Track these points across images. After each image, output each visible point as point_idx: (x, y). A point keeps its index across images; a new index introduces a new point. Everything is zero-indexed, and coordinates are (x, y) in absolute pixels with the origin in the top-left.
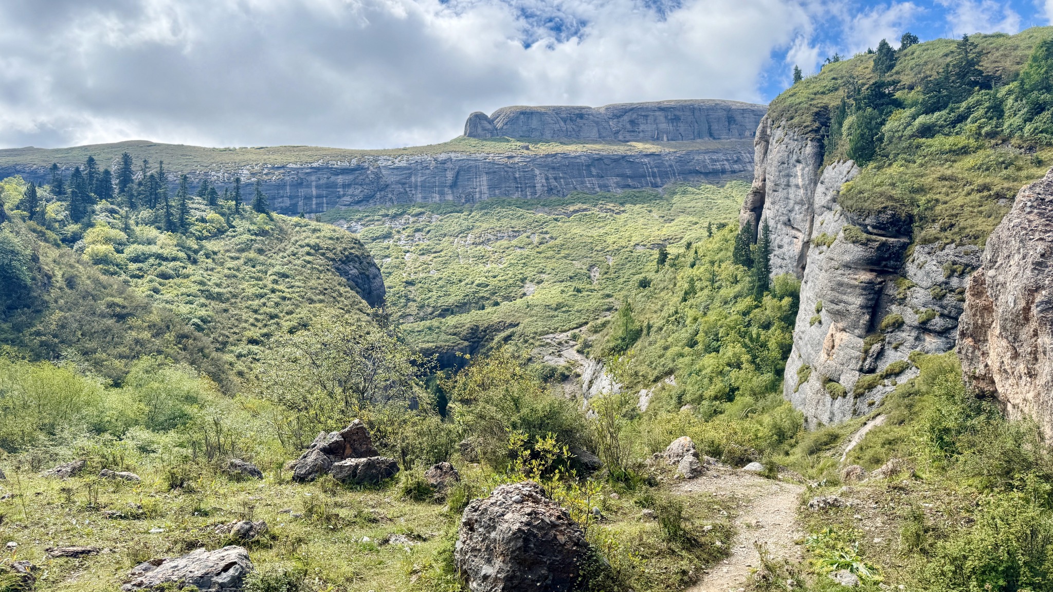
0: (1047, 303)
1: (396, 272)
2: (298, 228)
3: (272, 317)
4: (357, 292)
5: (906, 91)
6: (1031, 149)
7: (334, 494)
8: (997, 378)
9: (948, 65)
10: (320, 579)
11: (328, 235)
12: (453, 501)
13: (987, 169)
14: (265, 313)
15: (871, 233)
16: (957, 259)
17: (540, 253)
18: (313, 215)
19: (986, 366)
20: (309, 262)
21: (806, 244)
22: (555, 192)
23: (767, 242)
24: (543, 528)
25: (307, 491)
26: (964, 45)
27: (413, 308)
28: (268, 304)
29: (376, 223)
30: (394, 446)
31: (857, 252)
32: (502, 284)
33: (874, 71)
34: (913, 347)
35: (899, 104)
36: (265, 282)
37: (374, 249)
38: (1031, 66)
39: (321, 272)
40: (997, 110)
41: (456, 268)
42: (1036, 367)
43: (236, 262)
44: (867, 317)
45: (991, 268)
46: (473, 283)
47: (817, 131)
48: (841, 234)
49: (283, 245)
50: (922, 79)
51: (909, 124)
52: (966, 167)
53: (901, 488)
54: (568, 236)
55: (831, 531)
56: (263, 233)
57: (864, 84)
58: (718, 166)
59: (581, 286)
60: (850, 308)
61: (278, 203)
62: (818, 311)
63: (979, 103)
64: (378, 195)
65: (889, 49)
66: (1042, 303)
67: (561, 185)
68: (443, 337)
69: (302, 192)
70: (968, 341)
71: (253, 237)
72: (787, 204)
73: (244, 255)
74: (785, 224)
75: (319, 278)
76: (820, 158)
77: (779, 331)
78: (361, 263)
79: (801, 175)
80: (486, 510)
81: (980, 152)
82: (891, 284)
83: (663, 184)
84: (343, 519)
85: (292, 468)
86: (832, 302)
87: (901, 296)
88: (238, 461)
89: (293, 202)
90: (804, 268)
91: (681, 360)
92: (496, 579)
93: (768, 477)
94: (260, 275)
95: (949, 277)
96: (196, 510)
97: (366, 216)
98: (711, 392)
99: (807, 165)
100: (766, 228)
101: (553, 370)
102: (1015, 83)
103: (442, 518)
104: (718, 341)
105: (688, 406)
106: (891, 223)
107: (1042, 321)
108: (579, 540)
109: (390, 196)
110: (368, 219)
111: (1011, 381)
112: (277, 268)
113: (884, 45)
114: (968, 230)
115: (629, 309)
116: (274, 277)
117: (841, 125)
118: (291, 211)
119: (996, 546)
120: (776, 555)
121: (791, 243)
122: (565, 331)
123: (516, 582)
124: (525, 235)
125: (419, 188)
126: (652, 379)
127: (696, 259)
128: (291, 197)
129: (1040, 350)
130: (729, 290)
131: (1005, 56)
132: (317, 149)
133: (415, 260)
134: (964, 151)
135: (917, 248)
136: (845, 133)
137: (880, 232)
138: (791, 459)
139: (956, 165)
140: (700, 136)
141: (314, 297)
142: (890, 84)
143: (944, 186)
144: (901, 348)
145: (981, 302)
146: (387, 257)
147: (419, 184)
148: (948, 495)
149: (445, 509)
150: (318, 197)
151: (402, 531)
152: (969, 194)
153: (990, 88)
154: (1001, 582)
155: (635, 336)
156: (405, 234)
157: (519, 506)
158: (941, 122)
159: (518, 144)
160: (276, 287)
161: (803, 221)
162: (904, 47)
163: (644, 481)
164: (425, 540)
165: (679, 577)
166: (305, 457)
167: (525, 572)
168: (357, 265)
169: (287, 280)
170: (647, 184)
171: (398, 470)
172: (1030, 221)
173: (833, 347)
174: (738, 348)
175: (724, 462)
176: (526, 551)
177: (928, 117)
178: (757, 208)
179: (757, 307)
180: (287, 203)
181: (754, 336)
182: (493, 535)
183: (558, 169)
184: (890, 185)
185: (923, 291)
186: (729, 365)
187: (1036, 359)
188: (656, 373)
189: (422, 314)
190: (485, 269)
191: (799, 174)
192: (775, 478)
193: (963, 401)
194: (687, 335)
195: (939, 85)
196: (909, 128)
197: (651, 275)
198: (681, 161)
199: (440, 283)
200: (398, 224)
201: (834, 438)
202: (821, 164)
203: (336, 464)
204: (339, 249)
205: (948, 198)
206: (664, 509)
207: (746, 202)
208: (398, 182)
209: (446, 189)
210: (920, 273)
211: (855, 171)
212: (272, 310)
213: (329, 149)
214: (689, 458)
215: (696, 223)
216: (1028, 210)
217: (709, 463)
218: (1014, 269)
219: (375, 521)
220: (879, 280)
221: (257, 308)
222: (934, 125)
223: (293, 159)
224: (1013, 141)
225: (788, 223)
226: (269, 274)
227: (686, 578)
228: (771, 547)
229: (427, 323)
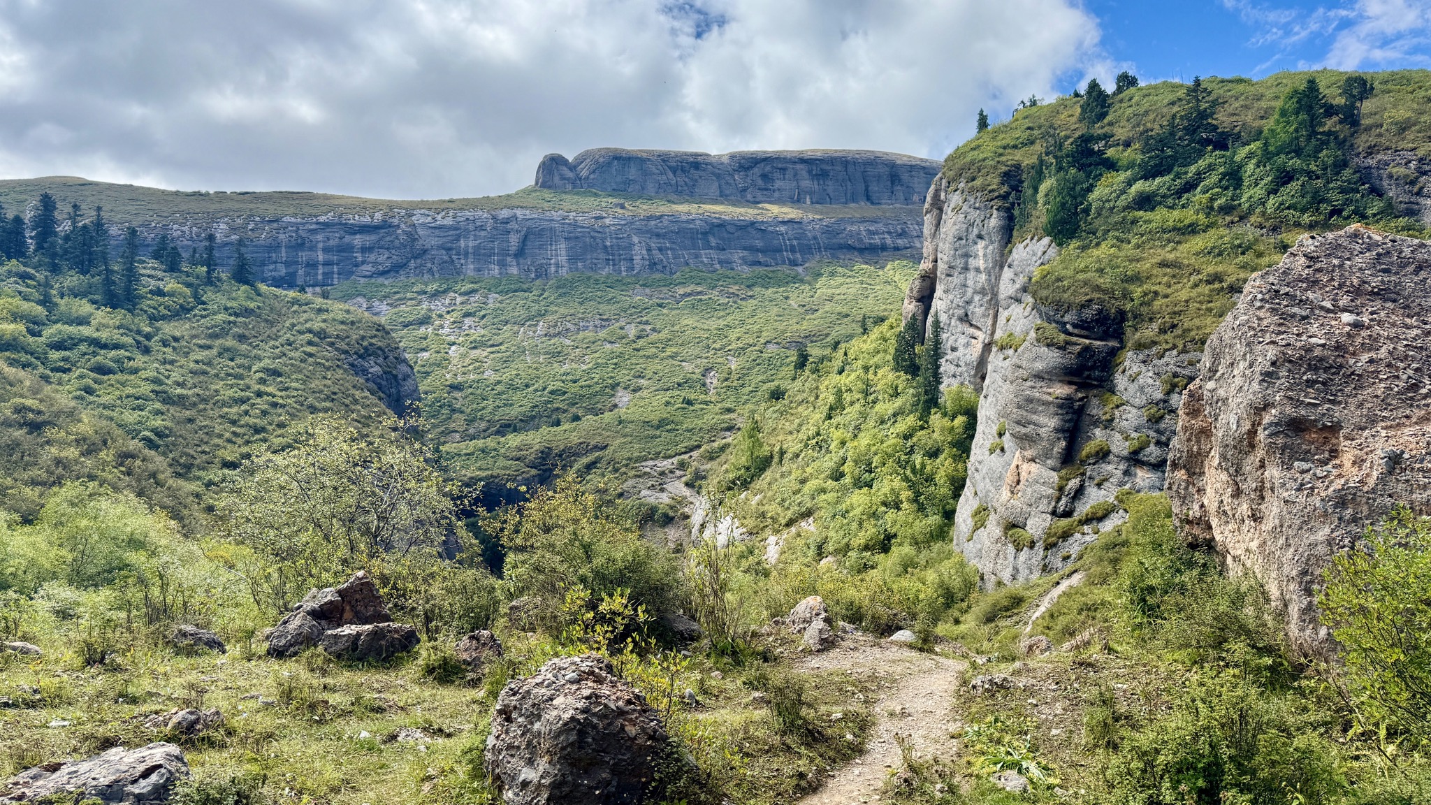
0: (1277, 424)
1: (437, 372)
2: (295, 308)
3: (258, 430)
4: (380, 399)
5: (1121, 148)
6: (1275, 229)
7: (324, 673)
8: (1214, 522)
9: (1174, 117)
10: (292, 789)
11: (340, 317)
12: (492, 683)
13: (1220, 254)
14: (247, 425)
15: (1070, 334)
16: (1178, 370)
17: (638, 350)
18: (318, 289)
19: (1202, 506)
20: (311, 355)
21: (987, 347)
22: (659, 267)
23: (937, 343)
24: (605, 716)
25: (285, 669)
26: (1195, 91)
27: (459, 422)
28: (251, 413)
29: (409, 303)
30: (413, 609)
31: (1050, 358)
32: (586, 391)
33: (1080, 121)
34: (1121, 484)
35: (1112, 165)
36: (247, 381)
37: (405, 339)
38: (1278, 122)
39: (328, 369)
40: (1234, 178)
41: (519, 369)
42: (1263, 507)
43: (207, 352)
44: (1063, 444)
45: (1210, 378)
46: (544, 389)
47: (1005, 197)
48: (1033, 334)
49: (274, 330)
50: (1141, 134)
51: (1123, 192)
52: (1193, 250)
53: (1090, 665)
54: (677, 328)
55: (996, 720)
56: (247, 312)
57: (1067, 137)
58: (877, 240)
59: (692, 397)
60: (1041, 431)
61: (269, 271)
62: (1001, 435)
63: (1211, 167)
64: (412, 264)
65: (1101, 93)
66: (1271, 424)
67: (668, 258)
68: (502, 462)
69: (303, 256)
70: (1181, 474)
71: (232, 318)
72: (964, 294)
73: (218, 342)
74: (961, 320)
75: (325, 378)
76: (1008, 234)
77: (950, 460)
78: (385, 358)
79: (982, 254)
80: (528, 692)
81: (1212, 232)
82: (1095, 401)
83: (805, 262)
84: (335, 708)
85: (267, 637)
86: (1018, 423)
87: (1108, 417)
88: (188, 628)
89: (291, 270)
90: (983, 378)
91: (823, 497)
92: (539, 786)
93: (921, 650)
94: (241, 371)
95: (1168, 393)
96: (121, 695)
97: (395, 293)
98: (861, 539)
99: (992, 242)
100: (937, 324)
101: (653, 510)
102: (1258, 143)
103: (475, 706)
104: (871, 472)
105: (830, 559)
106: (1097, 321)
107: (1271, 449)
108: (655, 731)
109: (429, 265)
110: (398, 296)
111: (1231, 526)
112: (266, 363)
113: (1094, 86)
114: (1193, 333)
115: (756, 428)
116: (261, 375)
117: (1036, 190)
118: (287, 282)
119: (1196, 737)
120: (923, 751)
121: (967, 345)
122: (670, 457)
123: (566, 789)
124: (617, 325)
125: (471, 256)
126: (783, 522)
127: (846, 363)
128: (287, 264)
129: (1268, 485)
130: (887, 405)
131: (1246, 107)
132: (326, 197)
133: (464, 356)
134: (1192, 230)
135: (1130, 354)
136: (1041, 202)
137: (1083, 332)
138: (962, 628)
139: (1180, 247)
140: (854, 200)
141: (317, 404)
142: (1100, 138)
143: (1165, 275)
144: (1106, 484)
145: (1197, 423)
146: (423, 350)
147: (470, 250)
148: (1148, 672)
149: (480, 693)
150: (326, 264)
151: (416, 724)
152: (1196, 286)
153: (1225, 148)
154: (1201, 783)
155: (763, 464)
156: (450, 319)
157: (574, 687)
158: (1163, 191)
159: (610, 200)
160: (263, 388)
161: (984, 316)
162: (1120, 90)
163: (756, 654)
164: (449, 735)
165: (794, 781)
166: (285, 623)
167: (579, 776)
168: (380, 360)
169: (280, 379)
170: (784, 263)
171: (418, 641)
172: (1260, 319)
173: (1018, 482)
174: (897, 483)
175: (865, 630)
176: (581, 748)
177: (1148, 183)
178: (925, 298)
179: (922, 428)
180: (282, 271)
181: (918, 466)
182: (537, 726)
183: (664, 236)
184: (1097, 271)
185: (1135, 411)
186: (884, 504)
187: (1263, 498)
188: (789, 514)
189: (472, 431)
190: (562, 370)
191: (981, 253)
192: (931, 651)
193: (1172, 552)
194: (831, 464)
195: (1162, 142)
196: (1123, 197)
197: (785, 384)
198: (829, 231)
199: (499, 388)
200: (440, 306)
201: (1017, 601)
202: (1009, 241)
203: (329, 632)
204: (354, 337)
205: (1169, 291)
206: (780, 691)
207: (911, 289)
208: (441, 247)
209: (509, 259)
210: (1133, 388)
211: (1053, 251)
212: (257, 421)
213: (342, 197)
214: (819, 624)
215: (847, 316)
216: (1258, 304)
217: (845, 631)
218: (1238, 381)
219: (380, 710)
220: (1080, 395)
221: (236, 417)
222: (1155, 194)
223: (292, 210)
224: (1253, 219)
225: (965, 319)
226: (253, 370)
227: (803, 783)
228: (918, 740)
229: (480, 443)
